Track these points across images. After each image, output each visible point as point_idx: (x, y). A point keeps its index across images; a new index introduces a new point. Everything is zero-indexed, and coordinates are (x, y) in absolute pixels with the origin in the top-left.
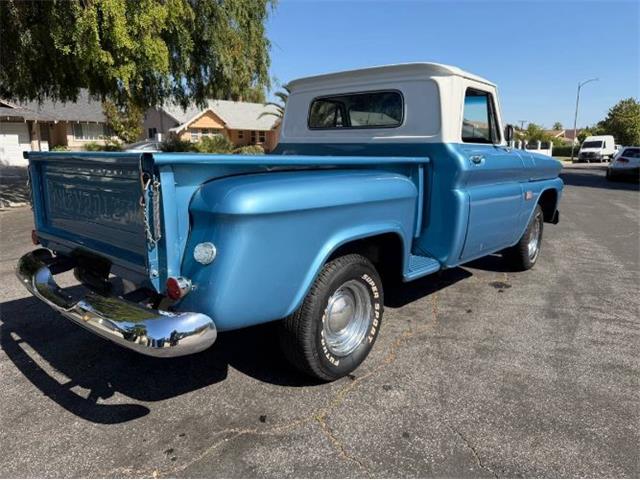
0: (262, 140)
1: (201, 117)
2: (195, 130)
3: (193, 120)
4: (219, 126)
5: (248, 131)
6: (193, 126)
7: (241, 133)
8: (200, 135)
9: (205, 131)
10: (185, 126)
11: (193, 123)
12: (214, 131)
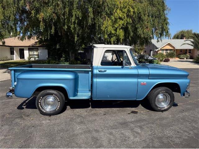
0: (189, 52)
1: (165, 46)
2: (163, 50)
3: (163, 47)
4: (172, 48)
5: (185, 49)
6: (163, 48)
7: (181, 50)
8: (165, 51)
9: (166, 50)
10: (159, 49)
11: (162, 48)
12: (170, 50)
